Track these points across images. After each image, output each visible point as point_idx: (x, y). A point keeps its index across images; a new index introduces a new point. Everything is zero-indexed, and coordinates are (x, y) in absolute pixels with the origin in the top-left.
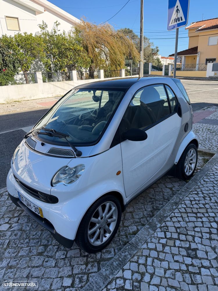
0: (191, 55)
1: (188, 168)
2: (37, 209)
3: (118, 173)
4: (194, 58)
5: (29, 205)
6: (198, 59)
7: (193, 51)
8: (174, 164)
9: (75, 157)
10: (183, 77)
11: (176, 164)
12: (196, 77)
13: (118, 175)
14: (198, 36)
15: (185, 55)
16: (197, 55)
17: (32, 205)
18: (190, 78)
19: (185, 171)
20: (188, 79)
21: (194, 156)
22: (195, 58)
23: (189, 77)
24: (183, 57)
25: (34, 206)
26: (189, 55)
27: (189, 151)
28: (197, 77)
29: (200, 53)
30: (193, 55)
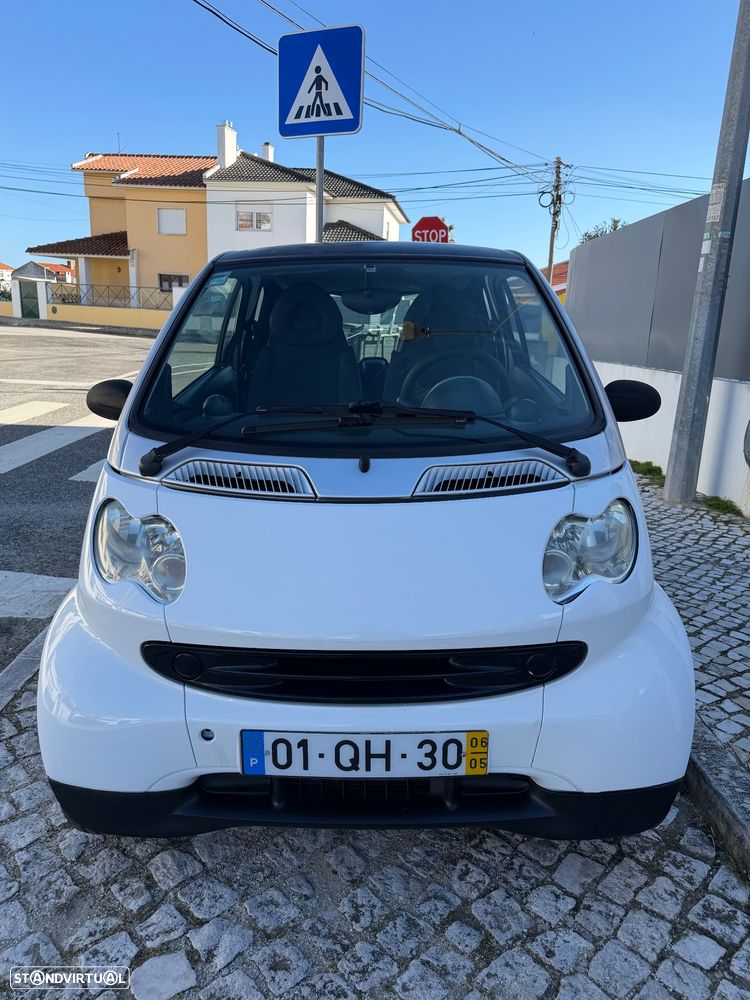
0: (109, 257)
4: (119, 269)
6: (132, 271)
7: (112, 244)
10: (96, 326)
12: (143, 329)
14: (124, 199)
15: (87, 256)
16: (129, 257)
18: (125, 331)
20: (118, 334)
22: (121, 269)
23: (119, 328)
24: (81, 258)
26: (100, 256)
28: (147, 330)
29: (135, 253)
30: (114, 257)
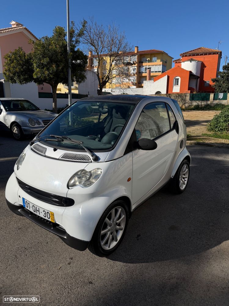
1: (182, 183)
2: (48, 214)
3: (129, 180)
5: (37, 210)
8: (171, 178)
9: (91, 162)
11: (172, 177)
13: (129, 182)
17: (41, 210)
19: (180, 186)
21: (187, 171)
25: (44, 211)
27: (183, 167)
